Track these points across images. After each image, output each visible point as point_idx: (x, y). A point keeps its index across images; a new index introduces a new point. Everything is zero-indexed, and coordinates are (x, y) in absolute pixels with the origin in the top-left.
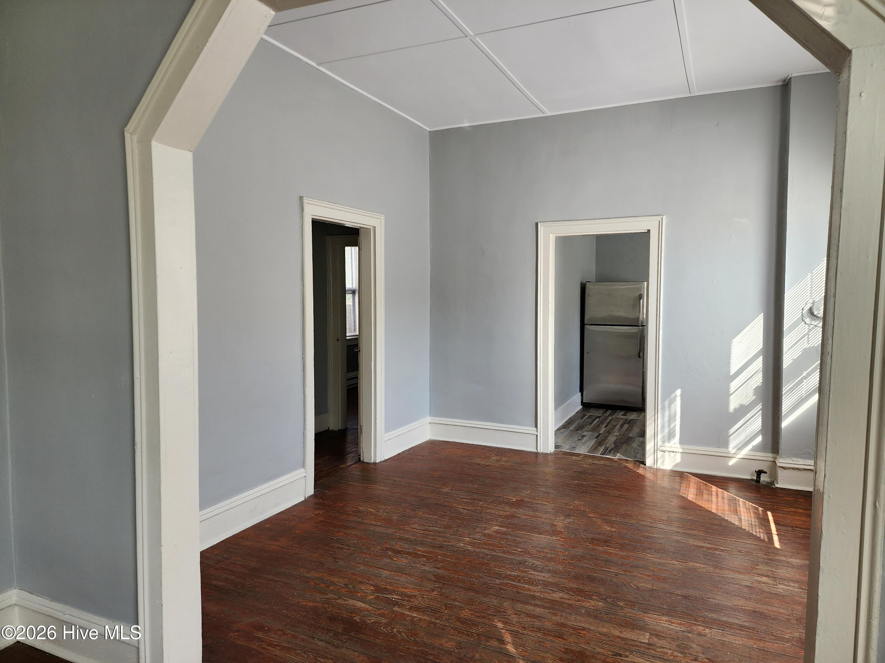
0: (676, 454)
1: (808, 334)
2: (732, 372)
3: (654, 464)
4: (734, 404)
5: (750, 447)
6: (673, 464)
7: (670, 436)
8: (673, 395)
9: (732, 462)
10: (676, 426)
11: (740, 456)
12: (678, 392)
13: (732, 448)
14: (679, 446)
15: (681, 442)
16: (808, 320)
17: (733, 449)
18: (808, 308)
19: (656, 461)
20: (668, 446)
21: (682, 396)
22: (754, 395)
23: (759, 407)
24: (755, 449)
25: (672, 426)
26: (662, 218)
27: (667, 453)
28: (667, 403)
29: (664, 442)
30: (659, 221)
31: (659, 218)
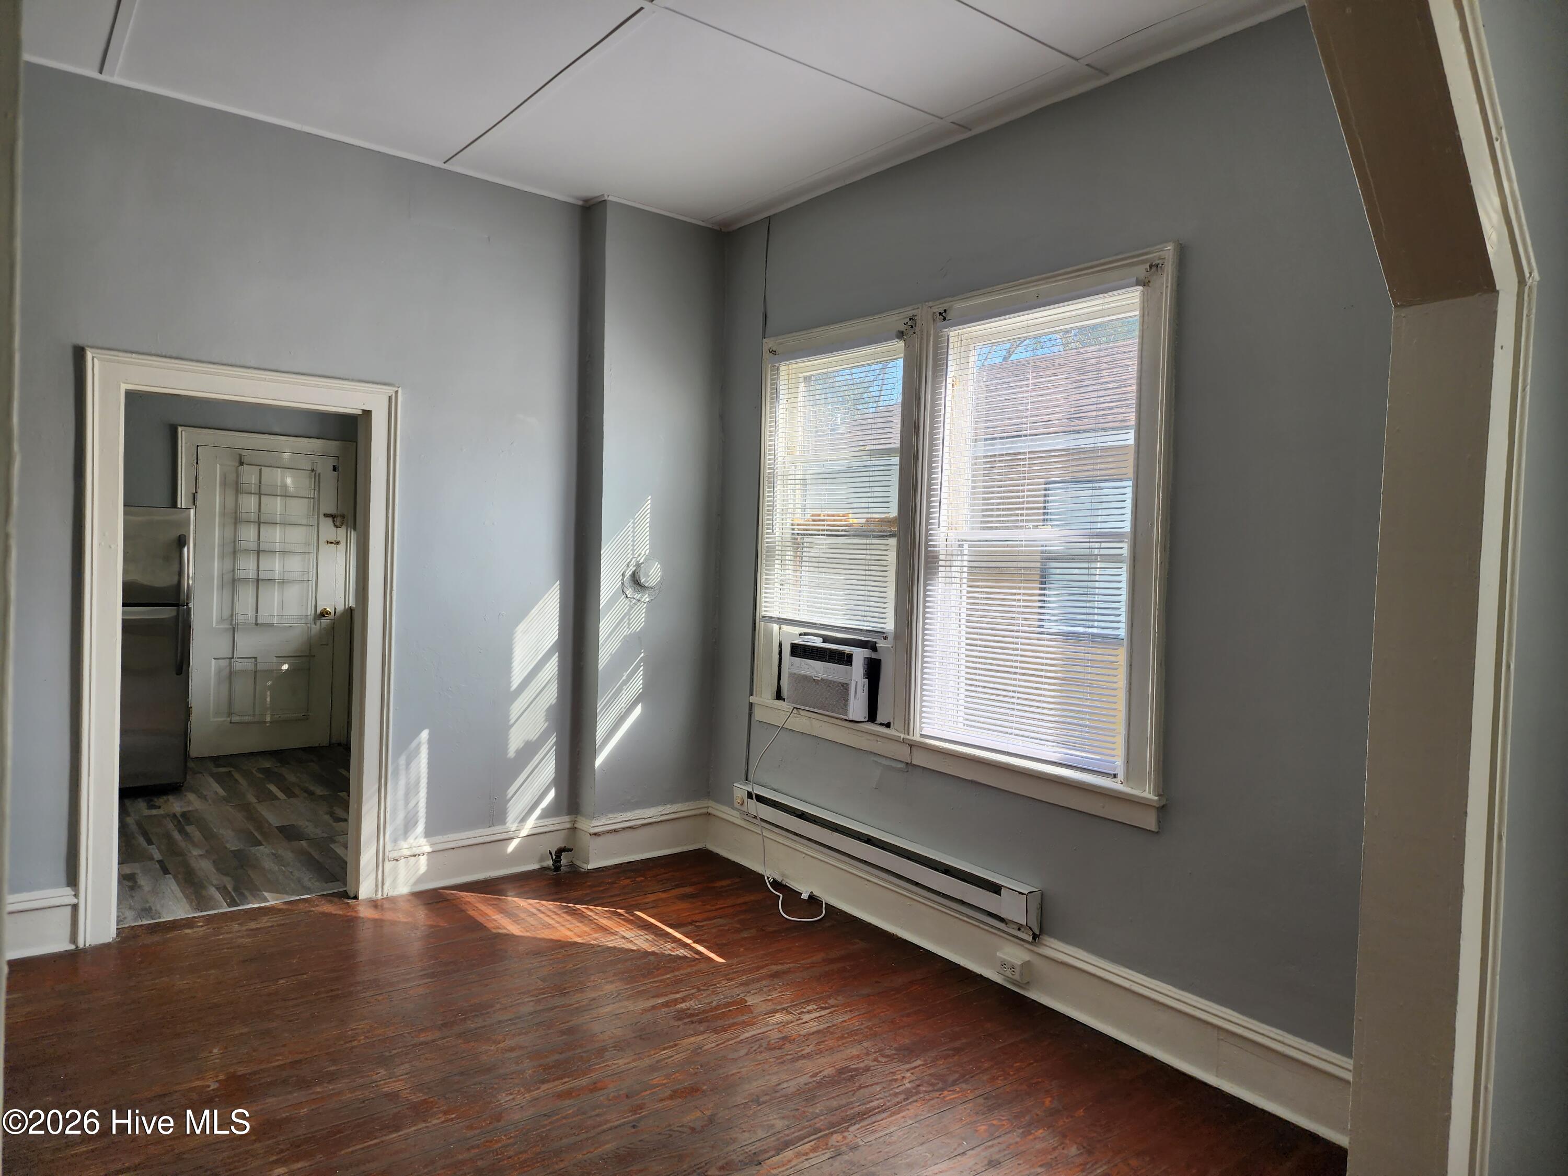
0: (419, 859)
1: (628, 613)
2: (515, 685)
3: (377, 891)
4: (516, 741)
5: (538, 812)
6: (412, 881)
7: (408, 826)
8: (414, 744)
9: (512, 847)
10: (420, 803)
11: (524, 832)
12: (425, 735)
13: (511, 825)
14: (423, 841)
15: (428, 833)
16: (629, 592)
17: (513, 823)
18: (630, 573)
19: (380, 884)
20: (405, 847)
21: (430, 742)
22: (546, 720)
23: (553, 740)
24: (545, 814)
25: (411, 805)
26: (397, 392)
27: (403, 861)
28: (402, 761)
29: (395, 841)
30: (390, 398)
31: (390, 391)
